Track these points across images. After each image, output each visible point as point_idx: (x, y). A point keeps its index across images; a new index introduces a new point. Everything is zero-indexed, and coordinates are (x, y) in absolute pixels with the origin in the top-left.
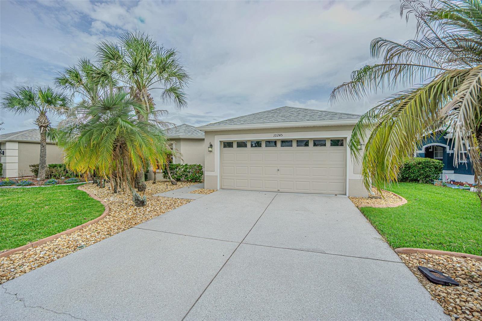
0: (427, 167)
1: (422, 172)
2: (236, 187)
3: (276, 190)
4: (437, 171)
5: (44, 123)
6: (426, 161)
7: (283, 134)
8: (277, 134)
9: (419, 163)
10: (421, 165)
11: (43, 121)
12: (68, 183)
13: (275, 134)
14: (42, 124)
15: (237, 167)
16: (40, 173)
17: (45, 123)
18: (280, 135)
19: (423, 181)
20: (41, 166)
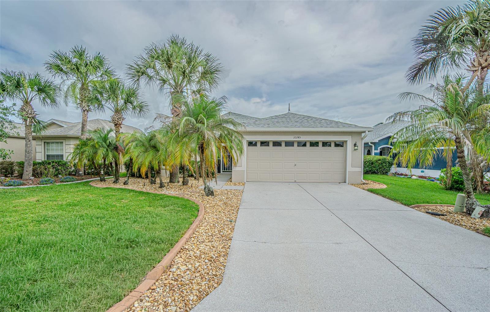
0: (384, 163)
1: (381, 166)
2: (259, 180)
3: (293, 181)
4: (389, 166)
5: (30, 114)
6: (383, 158)
7: (301, 136)
8: (296, 136)
9: (379, 160)
10: (380, 161)
11: (30, 111)
12: (66, 182)
13: (295, 136)
14: (28, 115)
15: (260, 163)
16: (27, 171)
17: (32, 114)
18: (298, 137)
19: (381, 173)
20: (28, 163)
